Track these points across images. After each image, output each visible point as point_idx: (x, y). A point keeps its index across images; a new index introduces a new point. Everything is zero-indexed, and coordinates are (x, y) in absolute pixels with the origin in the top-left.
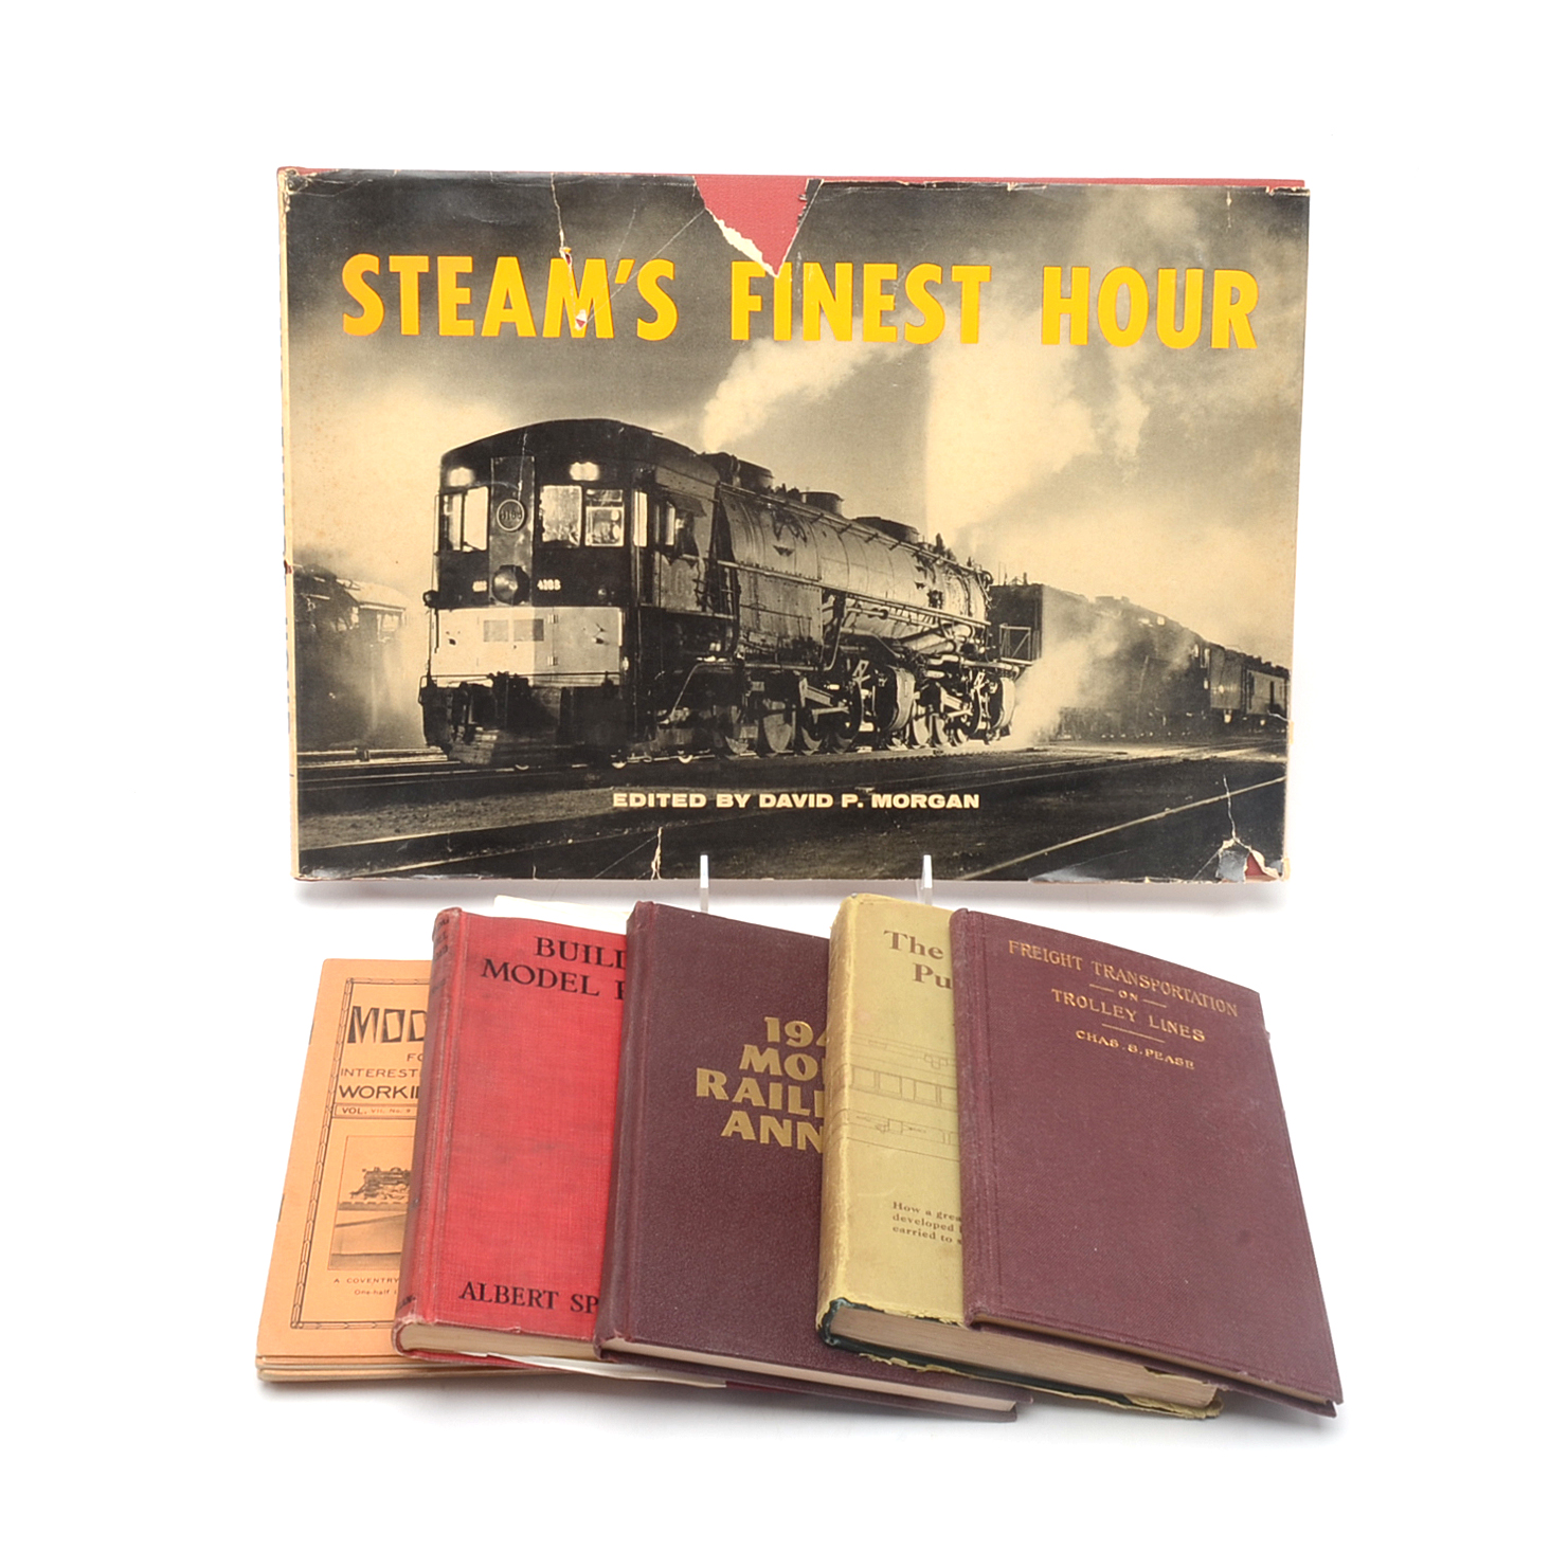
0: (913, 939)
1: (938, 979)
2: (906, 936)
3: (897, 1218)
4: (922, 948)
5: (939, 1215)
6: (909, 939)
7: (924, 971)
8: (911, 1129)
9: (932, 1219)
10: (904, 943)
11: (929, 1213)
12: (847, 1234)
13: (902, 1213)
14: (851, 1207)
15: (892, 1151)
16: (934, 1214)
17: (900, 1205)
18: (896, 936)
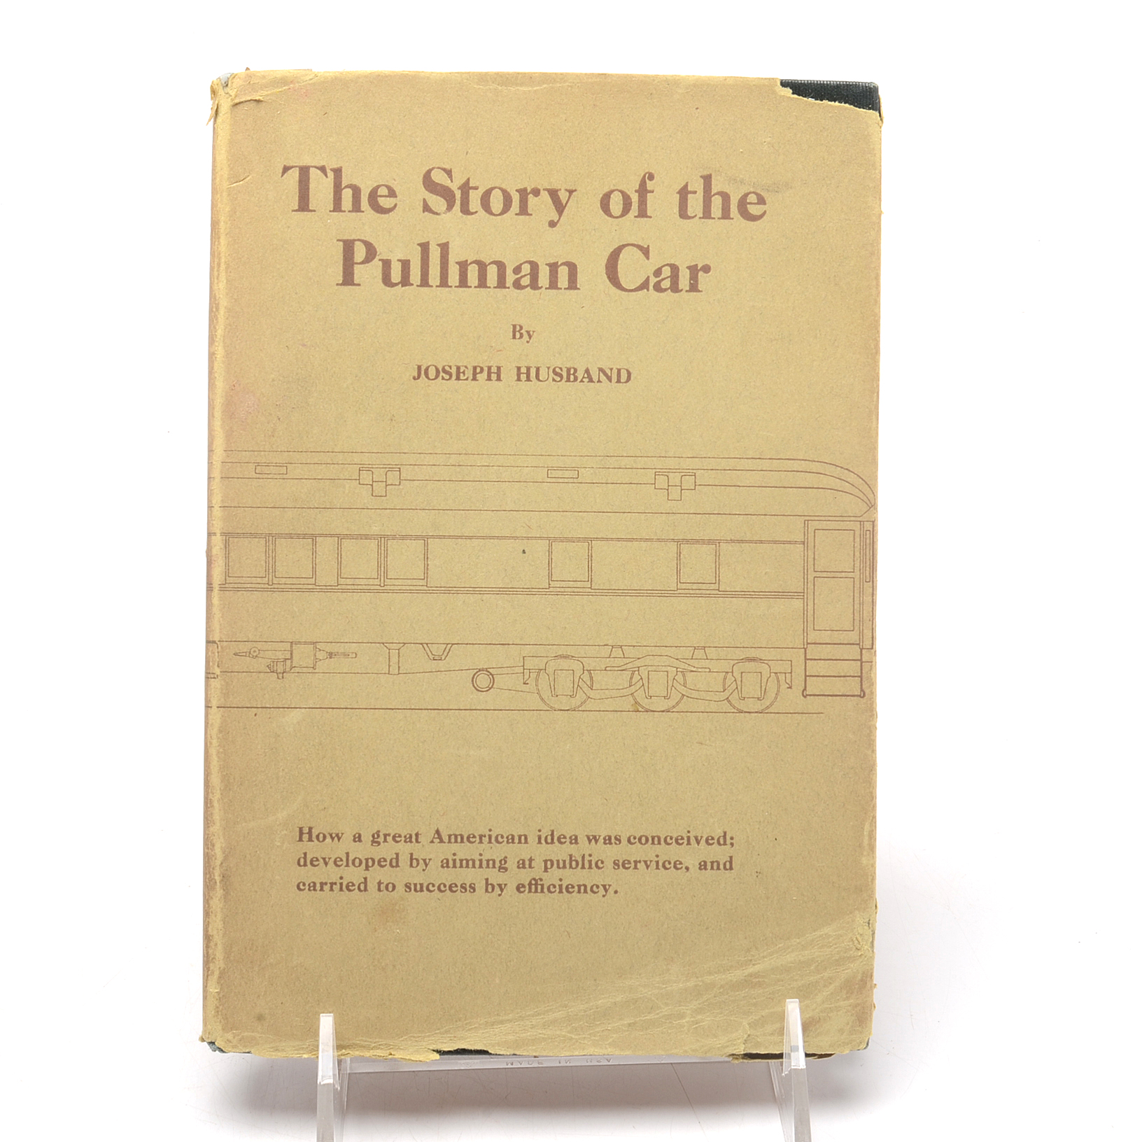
0: (338, 172)
1: (387, 264)
2: (323, 169)
3: (303, 861)
4: (356, 191)
5: (375, 842)
6: (331, 174)
7: (360, 252)
8: (331, 655)
9: (362, 851)
10: (321, 188)
11: (358, 838)
12: (219, 916)
13: (313, 849)
14: (226, 858)
15: (295, 716)
16: (367, 838)
17: (310, 833)
18: (304, 171)
